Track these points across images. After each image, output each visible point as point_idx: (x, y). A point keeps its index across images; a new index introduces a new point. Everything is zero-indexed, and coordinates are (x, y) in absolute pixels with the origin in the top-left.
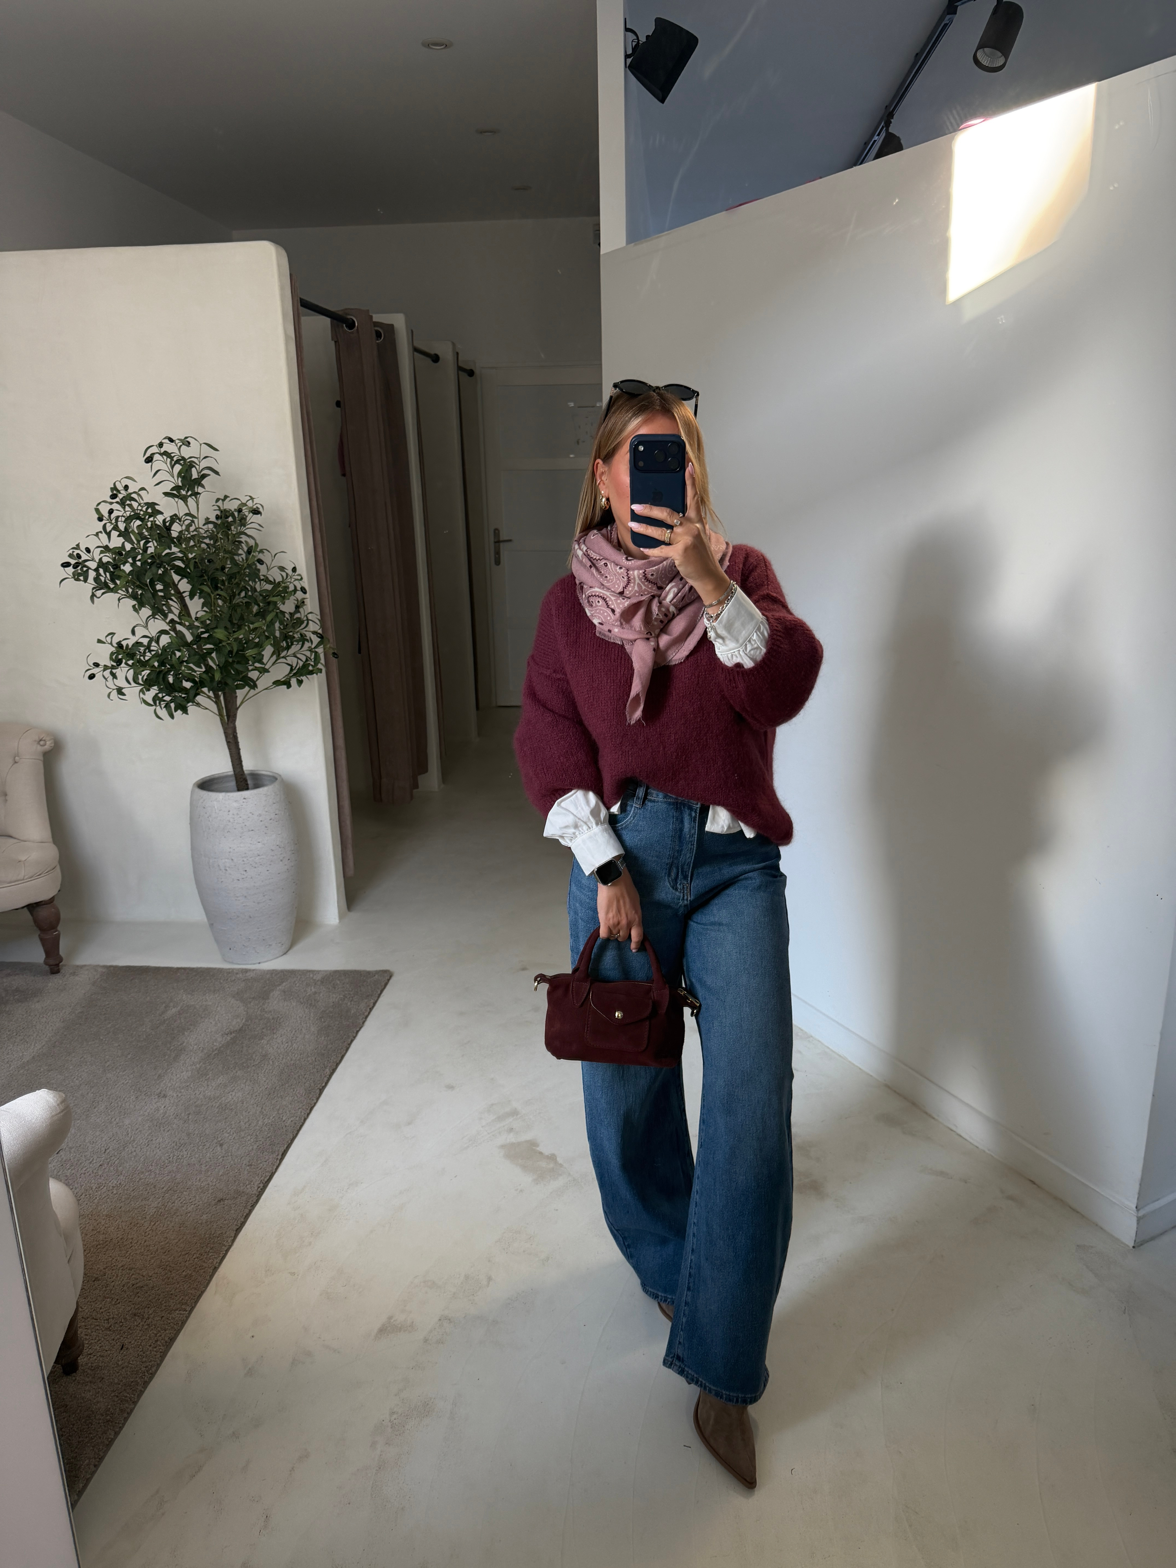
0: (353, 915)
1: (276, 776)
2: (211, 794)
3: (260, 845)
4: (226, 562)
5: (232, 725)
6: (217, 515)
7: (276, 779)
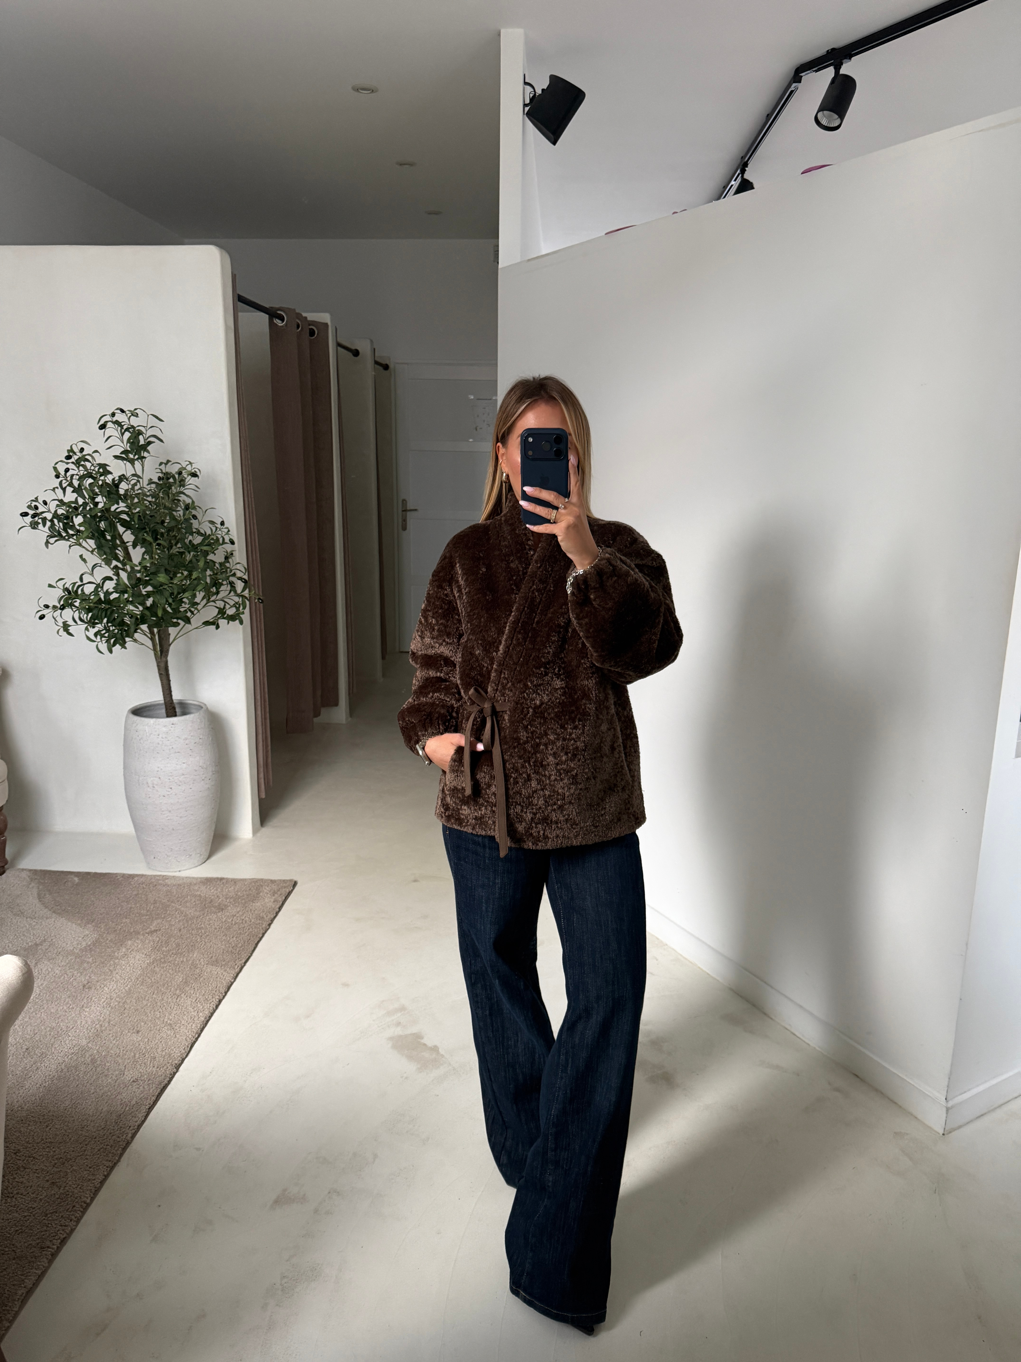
0: (265, 830)
1: (202, 705)
2: (143, 719)
3: (185, 765)
4: (165, 518)
5: (165, 659)
6: (159, 477)
7: (202, 707)
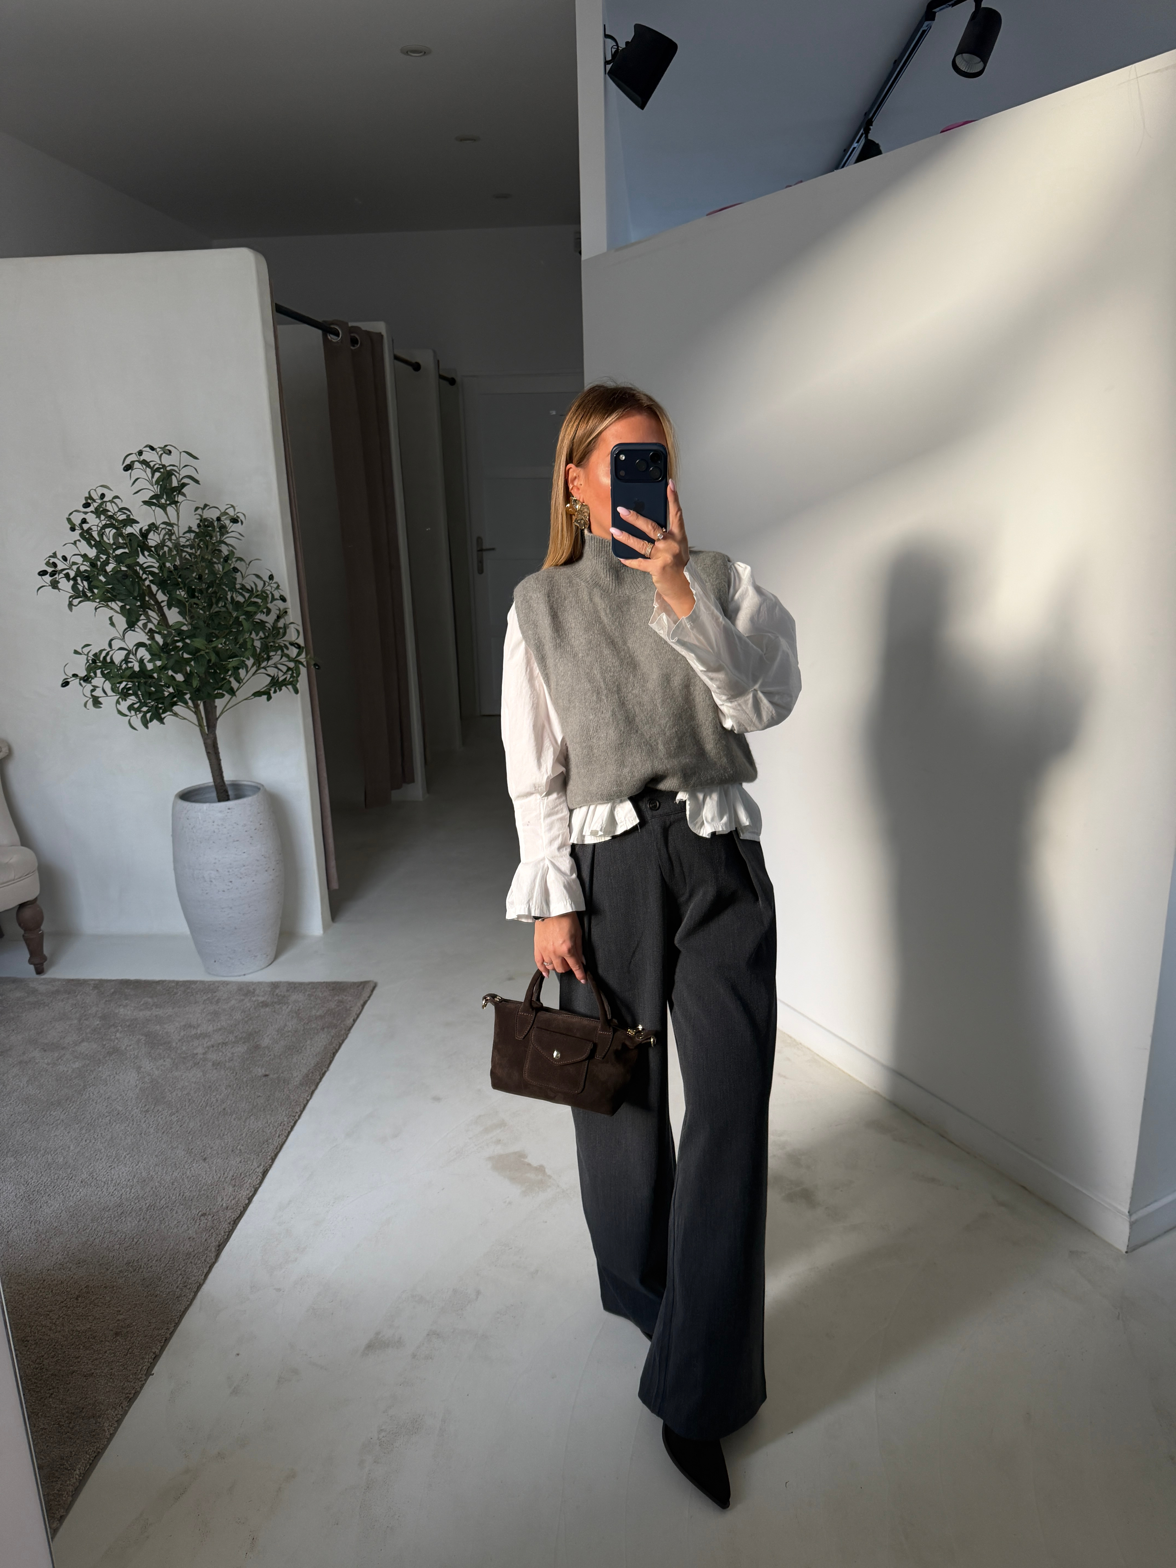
0: (337, 926)
1: (259, 786)
2: (192, 804)
3: (245, 855)
5: (211, 736)
6: (198, 524)
7: (259, 789)
